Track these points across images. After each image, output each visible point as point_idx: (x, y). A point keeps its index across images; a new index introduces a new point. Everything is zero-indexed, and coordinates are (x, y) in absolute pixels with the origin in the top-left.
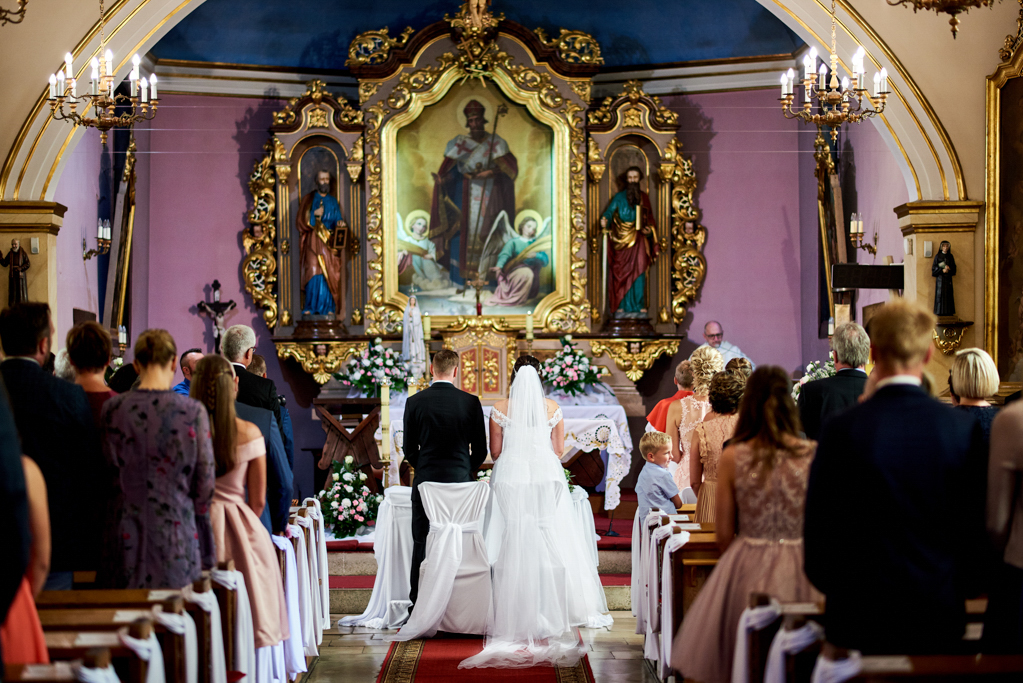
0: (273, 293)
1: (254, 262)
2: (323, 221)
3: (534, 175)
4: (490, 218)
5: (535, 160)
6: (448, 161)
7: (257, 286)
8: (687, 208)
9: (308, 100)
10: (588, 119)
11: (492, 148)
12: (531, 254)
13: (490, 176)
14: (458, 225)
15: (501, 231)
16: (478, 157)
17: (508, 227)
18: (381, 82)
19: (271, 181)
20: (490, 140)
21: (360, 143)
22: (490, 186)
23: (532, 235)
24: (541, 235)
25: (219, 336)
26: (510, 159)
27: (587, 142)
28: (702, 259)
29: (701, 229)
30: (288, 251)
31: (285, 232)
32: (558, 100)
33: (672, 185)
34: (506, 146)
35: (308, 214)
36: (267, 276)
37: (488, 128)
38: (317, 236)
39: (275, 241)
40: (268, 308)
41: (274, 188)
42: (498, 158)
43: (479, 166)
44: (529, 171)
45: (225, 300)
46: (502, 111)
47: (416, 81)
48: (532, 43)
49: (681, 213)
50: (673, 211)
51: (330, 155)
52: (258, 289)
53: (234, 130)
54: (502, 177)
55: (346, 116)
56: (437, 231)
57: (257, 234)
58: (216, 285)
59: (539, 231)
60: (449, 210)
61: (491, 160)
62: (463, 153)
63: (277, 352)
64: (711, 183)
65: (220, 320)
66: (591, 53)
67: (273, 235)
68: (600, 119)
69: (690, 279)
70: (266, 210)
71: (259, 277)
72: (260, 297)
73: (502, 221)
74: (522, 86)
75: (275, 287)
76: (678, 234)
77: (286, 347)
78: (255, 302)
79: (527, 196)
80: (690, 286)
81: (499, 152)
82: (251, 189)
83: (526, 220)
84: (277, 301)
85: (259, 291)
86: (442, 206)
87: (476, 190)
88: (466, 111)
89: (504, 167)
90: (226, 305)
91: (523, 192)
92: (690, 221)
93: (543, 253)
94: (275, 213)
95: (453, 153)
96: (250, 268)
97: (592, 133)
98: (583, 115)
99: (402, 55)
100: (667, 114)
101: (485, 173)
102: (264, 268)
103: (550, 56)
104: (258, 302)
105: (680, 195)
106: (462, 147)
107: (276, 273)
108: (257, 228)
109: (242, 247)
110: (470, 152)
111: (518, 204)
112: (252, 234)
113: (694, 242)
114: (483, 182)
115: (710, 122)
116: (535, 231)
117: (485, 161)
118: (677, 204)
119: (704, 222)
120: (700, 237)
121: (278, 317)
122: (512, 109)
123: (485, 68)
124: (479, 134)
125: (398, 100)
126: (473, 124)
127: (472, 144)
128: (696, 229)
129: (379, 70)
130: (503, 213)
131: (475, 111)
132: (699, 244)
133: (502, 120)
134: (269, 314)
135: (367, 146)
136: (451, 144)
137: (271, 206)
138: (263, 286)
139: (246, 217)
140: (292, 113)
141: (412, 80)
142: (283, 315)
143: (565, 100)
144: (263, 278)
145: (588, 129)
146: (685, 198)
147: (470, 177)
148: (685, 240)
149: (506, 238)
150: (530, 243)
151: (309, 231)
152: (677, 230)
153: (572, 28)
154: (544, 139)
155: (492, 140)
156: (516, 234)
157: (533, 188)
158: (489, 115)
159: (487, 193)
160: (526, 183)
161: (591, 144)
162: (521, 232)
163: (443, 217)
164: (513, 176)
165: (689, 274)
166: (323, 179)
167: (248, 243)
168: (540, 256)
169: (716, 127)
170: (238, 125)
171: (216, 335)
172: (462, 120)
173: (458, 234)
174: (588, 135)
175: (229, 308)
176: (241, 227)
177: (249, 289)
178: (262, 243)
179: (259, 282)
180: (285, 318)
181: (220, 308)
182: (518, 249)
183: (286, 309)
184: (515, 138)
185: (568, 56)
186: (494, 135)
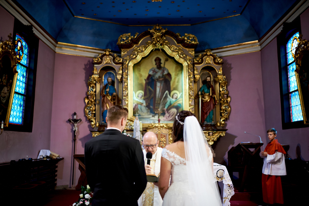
0: (94, 117)
1: (88, 107)
2: (109, 93)
3: (177, 80)
4: (163, 93)
5: (177, 75)
6: (149, 75)
7: (89, 114)
8: (224, 91)
9: (105, 55)
10: (194, 61)
11: (163, 72)
12: (176, 104)
13: (163, 80)
14: (153, 95)
15: (166, 97)
16: (159, 74)
17: (168, 96)
18: (128, 50)
19: (94, 82)
20: (163, 69)
21: (121, 68)
22: (163, 83)
23: (176, 98)
24: (179, 98)
25: (75, 130)
26: (169, 75)
27: (194, 68)
28: (229, 106)
29: (229, 97)
30: (99, 104)
31: (98, 97)
32: (184, 55)
33: (220, 84)
34: (168, 71)
35: (104, 91)
36: (92, 111)
37: (162, 65)
38: (107, 98)
39: (95, 101)
40: (92, 121)
41: (95, 84)
42: (165, 75)
43: (159, 77)
44: (175, 79)
45: (78, 118)
46: (167, 60)
47: (139, 49)
48: (176, 37)
49: (222, 92)
50: (220, 91)
51: (113, 74)
52: (89, 115)
53: (84, 67)
54: (167, 80)
55: (117, 60)
56: (146, 97)
57: (89, 98)
58: (75, 114)
59: (178, 97)
60: (150, 91)
61: (163, 75)
62: (154, 73)
63: (92, 135)
64: (232, 83)
65: (76, 125)
66: (195, 41)
67: (94, 99)
68: (198, 61)
69: (226, 113)
70: (93, 91)
71: (90, 112)
72: (90, 118)
73: (167, 94)
74: (173, 51)
75: (95, 115)
76: (222, 98)
77: (95, 133)
78: (88, 119)
79: (175, 86)
80: (226, 115)
81: (166, 73)
82: (88, 85)
83: (174, 94)
84: (95, 119)
85: (90, 116)
86: (147, 89)
87: (158, 84)
88: (155, 60)
89: (167, 77)
90: (78, 120)
91: (173, 85)
92: (226, 94)
93: (180, 104)
94: (95, 92)
95: (151, 73)
96: (87, 109)
97: (195, 65)
98: (192, 60)
99: (135, 41)
100: (219, 60)
101: (161, 79)
102: (91, 109)
103: (181, 42)
104: (89, 119)
105: (222, 87)
106: (154, 71)
107: (95, 110)
108: (89, 96)
109: (85, 103)
110: (156, 72)
111: (172, 89)
112: (88, 98)
113: (227, 101)
114: (161, 82)
115: (230, 64)
116: (177, 97)
117: (161, 75)
118: (221, 89)
119: (230, 95)
120: (229, 99)
121: (95, 124)
122: (170, 60)
123: (161, 45)
124: (159, 67)
125: (133, 55)
126: (158, 64)
127: (157, 70)
128: (228, 97)
129: (128, 46)
130: (167, 92)
131: (158, 60)
132: (229, 102)
133: (167, 63)
134: (93, 123)
135: (124, 70)
136: (150, 70)
137: (94, 90)
138: (91, 115)
139: (87, 93)
140: (99, 59)
141: (138, 49)
142: (97, 123)
143: (186, 56)
144: (91, 112)
145: (194, 64)
146: (224, 88)
147: (156, 80)
148: (224, 100)
149: (168, 99)
150: (175, 101)
151: (104, 96)
152: (222, 97)
153: (188, 33)
154: (179, 69)
155: (164, 69)
156: (171, 98)
157: (176, 84)
158: (163, 61)
159: (162, 85)
160: (174, 82)
161: (195, 68)
162: (173, 97)
163: (148, 92)
164: (170, 80)
165: (226, 111)
166: (109, 80)
167: (86, 101)
168: (179, 105)
169: (232, 66)
170: (85, 65)
171: (74, 130)
172: (154, 63)
173: (152, 98)
174: (194, 66)
175: (79, 121)
176: (85, 96)
177: (87, 116)
178: (91, 101)
179: (90, 113)
180: (97, 125)
181: (76, 121)
182: (172, 103)
183: (98, 122)
184: (171, 68)
185: (187, 41)
186: (164, 67)
